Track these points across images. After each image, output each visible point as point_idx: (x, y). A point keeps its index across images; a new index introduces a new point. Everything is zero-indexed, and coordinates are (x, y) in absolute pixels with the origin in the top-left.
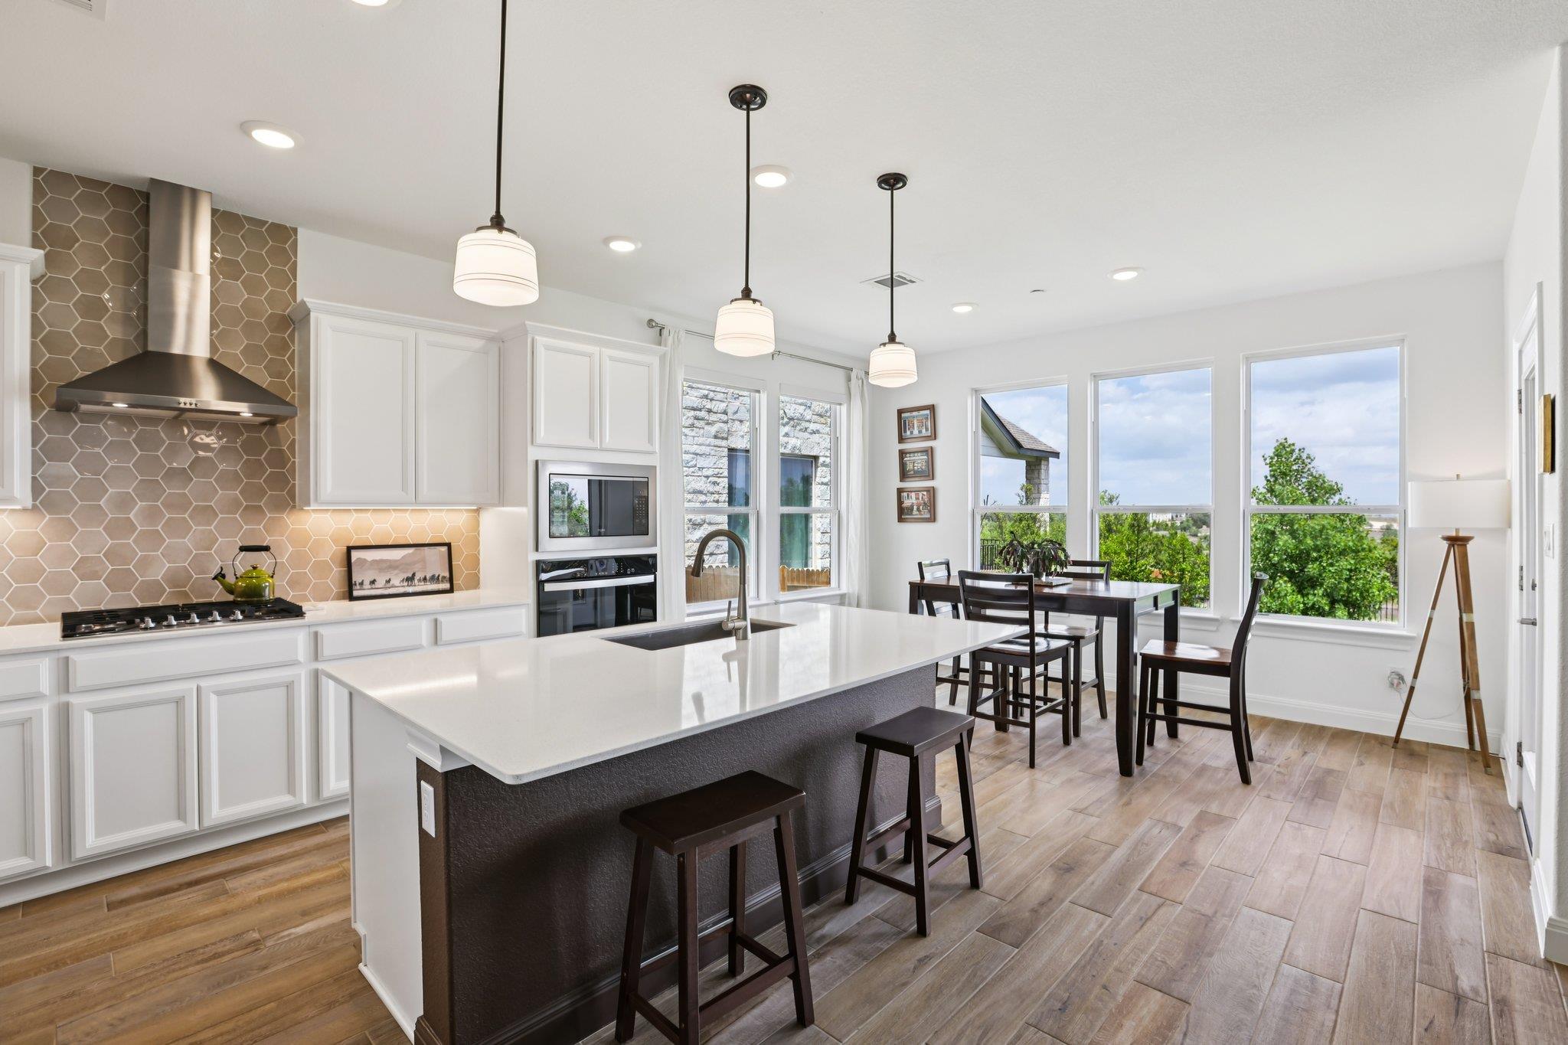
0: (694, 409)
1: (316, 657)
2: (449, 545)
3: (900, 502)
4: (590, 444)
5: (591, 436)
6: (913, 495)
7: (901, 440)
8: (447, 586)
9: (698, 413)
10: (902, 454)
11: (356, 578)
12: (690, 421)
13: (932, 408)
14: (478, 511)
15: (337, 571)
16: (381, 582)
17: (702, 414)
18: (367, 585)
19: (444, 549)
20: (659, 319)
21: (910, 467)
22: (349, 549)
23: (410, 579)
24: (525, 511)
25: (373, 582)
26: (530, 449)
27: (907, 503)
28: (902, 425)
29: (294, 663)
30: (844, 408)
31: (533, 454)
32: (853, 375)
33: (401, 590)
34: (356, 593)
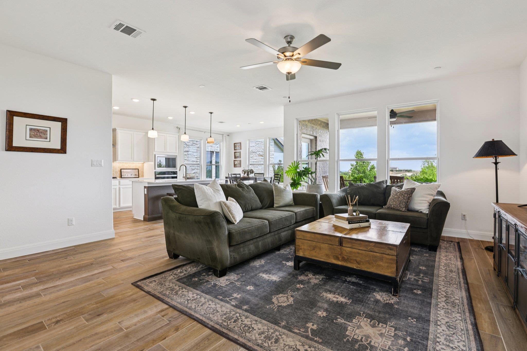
0: (193, 141)
1: (119, 185)
2: (138, 169)
3: (234, 163)
4: (165, 151)
5: (165, 150)
6: (237, 161)
7: (235, 150)
8: (138, 176)
9: (194, 142)
10: (235, 153)
11: (122, 174)
12: (192, 144)
13: (240, 143)
14: (143, 163)
15: (119, 173)
16: (126, 175)
17: (195, 142)
18: (124, 176)
19: (137, 170)
20: (179, 126)
21: (236, 156)
22: (121, 169)
23: (132, 175)
24: (153, 163)
25: (125, 175)
26: (154, 152)
27: (236, 163)
28: (235, 147)
29: (116, 185)
30: (222, 143)
31: (154, 153)
32: (224, 136)
33: (130, 177)
34: (122, 177)
